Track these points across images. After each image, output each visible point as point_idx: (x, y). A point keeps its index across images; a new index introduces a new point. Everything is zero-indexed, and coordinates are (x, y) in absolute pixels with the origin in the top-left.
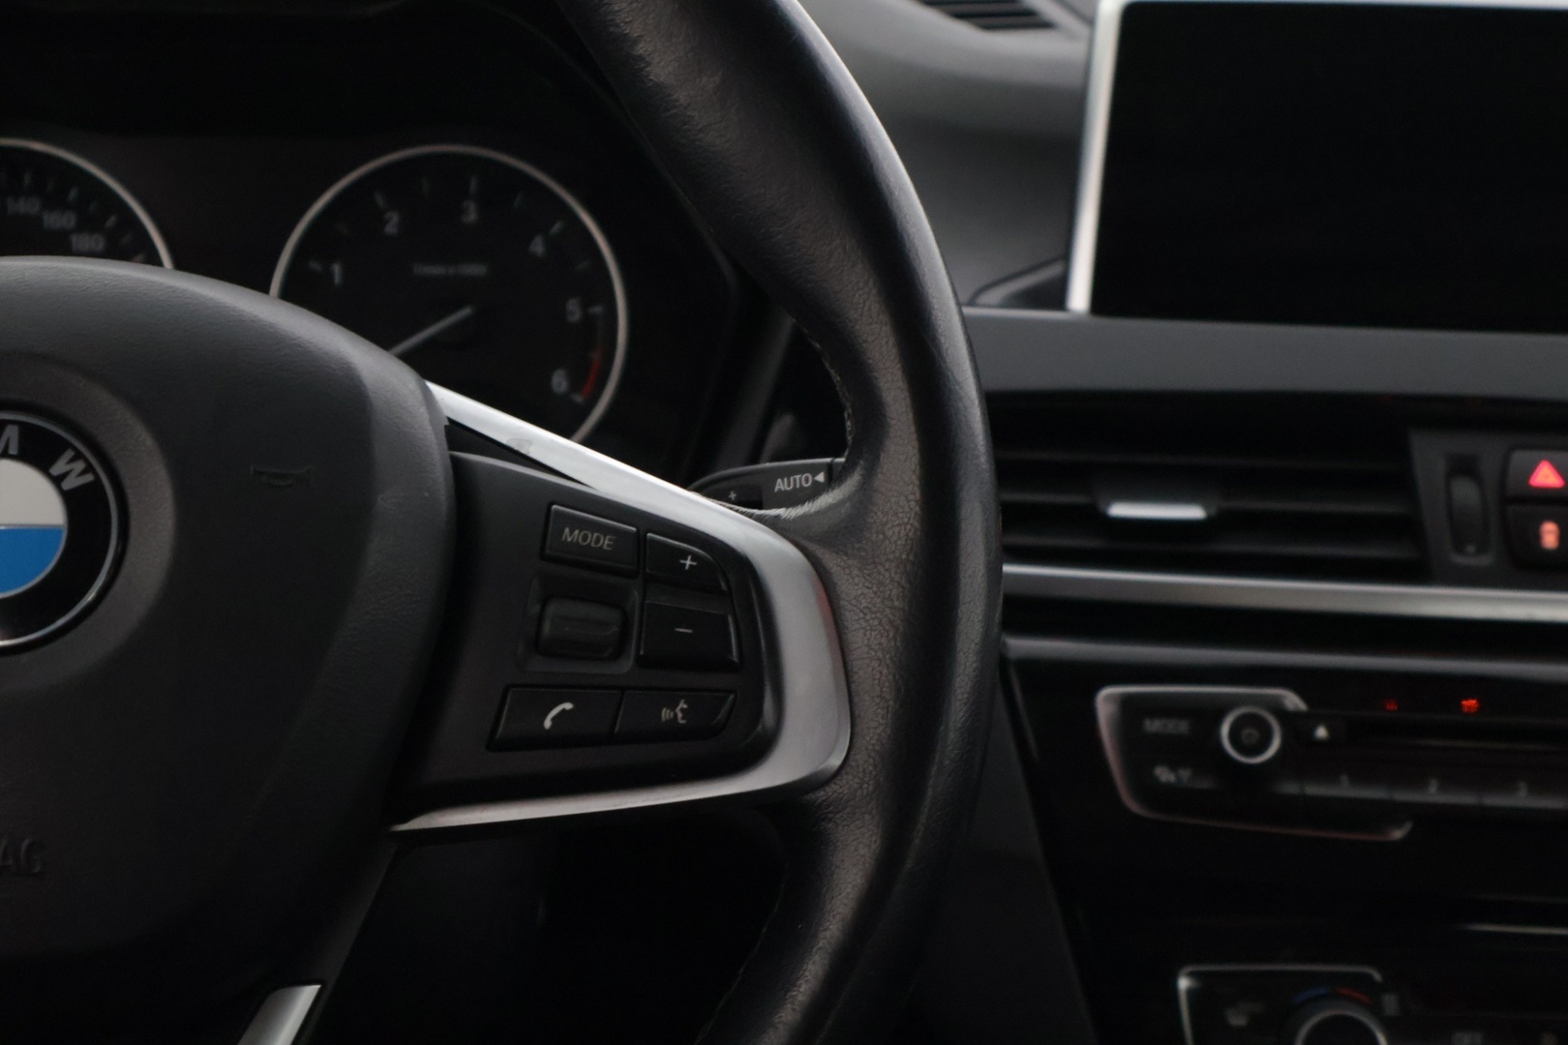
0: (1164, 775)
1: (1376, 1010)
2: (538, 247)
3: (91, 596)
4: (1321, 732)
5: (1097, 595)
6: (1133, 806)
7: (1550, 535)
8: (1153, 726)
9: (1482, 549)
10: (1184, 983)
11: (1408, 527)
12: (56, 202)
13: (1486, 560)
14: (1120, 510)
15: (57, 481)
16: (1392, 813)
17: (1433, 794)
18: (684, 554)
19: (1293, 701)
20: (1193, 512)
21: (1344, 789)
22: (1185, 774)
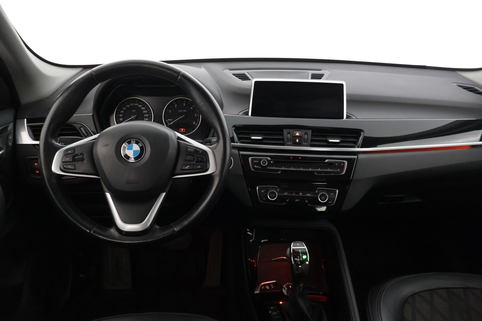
0: (256, 166)
1: (277, 191)
2: (192, 108)
3: (143, 156)
4: (272, 162)
5: (250, 147)
6: (253, 170)
7: (297, 141)
8: (255, 161)
9: (290, 142)
10: (257, 188)
11: (283, 139)
12: (140, 104)
13: (291, 143)
14: (253, 138)
15: (139, 146)
16: (279, 170)
17: (283, 168)
18: (200, 151)
19: (269, 159)
20: (260, 138)
21: (274, 168)
22: (258, 166)
